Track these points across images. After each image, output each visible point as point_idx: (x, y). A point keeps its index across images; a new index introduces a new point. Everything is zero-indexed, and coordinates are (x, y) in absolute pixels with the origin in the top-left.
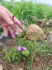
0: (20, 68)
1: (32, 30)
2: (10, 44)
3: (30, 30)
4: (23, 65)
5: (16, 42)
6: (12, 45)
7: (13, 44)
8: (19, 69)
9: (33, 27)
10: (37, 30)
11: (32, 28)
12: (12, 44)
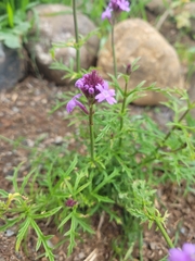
0: (88, 250)
1: (129, 52)
2: (20, 120)
3: (123, 49)
4: (99, 235)
5: (45, 106)
6: (30, 123)
7: (33, 118)
8: (82, 255)
9: (138, 37)
10: (154, 54)
11: (129, 40)
12: (28, 118)
